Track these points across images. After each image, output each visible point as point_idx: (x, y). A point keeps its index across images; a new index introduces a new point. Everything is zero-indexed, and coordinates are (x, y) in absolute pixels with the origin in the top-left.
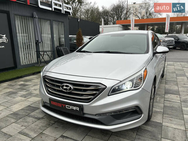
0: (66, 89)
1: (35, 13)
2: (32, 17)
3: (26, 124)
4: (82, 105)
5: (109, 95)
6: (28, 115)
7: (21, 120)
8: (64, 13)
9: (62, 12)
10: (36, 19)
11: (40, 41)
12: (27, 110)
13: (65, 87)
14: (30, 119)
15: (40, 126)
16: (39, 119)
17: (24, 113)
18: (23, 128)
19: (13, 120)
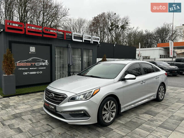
0: (51, 96)
1: (69, 45)
2: (67, 47)
3: (35, 116)
4: (56, 106)
5: (68, 102)
6: (39, 112)
7: (34, 114)
8: (93, 43)
9: (91, 43)
10: (70, 49)
11: (71, 64)
12: (40, 109)
13: (51, 95)
14: (38, 114)
15: (41, 118)
16: (43, 115)
17: (37, 111)
18: (32, 117)
19: (30, 113)
